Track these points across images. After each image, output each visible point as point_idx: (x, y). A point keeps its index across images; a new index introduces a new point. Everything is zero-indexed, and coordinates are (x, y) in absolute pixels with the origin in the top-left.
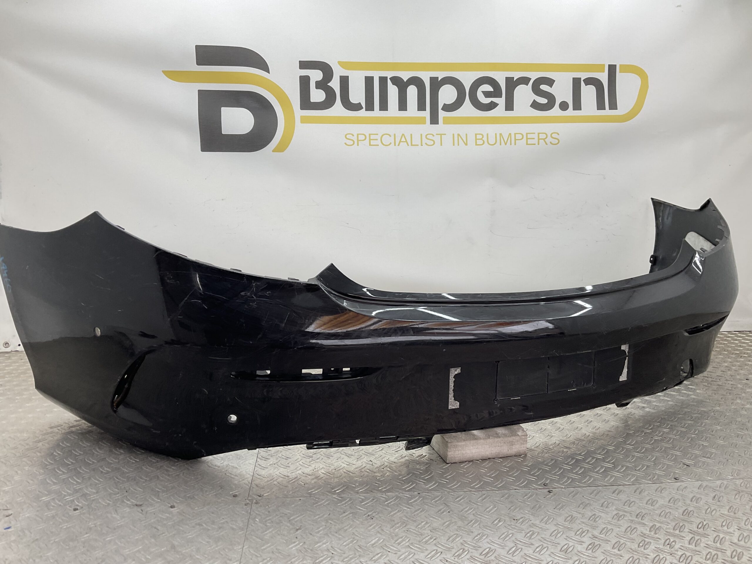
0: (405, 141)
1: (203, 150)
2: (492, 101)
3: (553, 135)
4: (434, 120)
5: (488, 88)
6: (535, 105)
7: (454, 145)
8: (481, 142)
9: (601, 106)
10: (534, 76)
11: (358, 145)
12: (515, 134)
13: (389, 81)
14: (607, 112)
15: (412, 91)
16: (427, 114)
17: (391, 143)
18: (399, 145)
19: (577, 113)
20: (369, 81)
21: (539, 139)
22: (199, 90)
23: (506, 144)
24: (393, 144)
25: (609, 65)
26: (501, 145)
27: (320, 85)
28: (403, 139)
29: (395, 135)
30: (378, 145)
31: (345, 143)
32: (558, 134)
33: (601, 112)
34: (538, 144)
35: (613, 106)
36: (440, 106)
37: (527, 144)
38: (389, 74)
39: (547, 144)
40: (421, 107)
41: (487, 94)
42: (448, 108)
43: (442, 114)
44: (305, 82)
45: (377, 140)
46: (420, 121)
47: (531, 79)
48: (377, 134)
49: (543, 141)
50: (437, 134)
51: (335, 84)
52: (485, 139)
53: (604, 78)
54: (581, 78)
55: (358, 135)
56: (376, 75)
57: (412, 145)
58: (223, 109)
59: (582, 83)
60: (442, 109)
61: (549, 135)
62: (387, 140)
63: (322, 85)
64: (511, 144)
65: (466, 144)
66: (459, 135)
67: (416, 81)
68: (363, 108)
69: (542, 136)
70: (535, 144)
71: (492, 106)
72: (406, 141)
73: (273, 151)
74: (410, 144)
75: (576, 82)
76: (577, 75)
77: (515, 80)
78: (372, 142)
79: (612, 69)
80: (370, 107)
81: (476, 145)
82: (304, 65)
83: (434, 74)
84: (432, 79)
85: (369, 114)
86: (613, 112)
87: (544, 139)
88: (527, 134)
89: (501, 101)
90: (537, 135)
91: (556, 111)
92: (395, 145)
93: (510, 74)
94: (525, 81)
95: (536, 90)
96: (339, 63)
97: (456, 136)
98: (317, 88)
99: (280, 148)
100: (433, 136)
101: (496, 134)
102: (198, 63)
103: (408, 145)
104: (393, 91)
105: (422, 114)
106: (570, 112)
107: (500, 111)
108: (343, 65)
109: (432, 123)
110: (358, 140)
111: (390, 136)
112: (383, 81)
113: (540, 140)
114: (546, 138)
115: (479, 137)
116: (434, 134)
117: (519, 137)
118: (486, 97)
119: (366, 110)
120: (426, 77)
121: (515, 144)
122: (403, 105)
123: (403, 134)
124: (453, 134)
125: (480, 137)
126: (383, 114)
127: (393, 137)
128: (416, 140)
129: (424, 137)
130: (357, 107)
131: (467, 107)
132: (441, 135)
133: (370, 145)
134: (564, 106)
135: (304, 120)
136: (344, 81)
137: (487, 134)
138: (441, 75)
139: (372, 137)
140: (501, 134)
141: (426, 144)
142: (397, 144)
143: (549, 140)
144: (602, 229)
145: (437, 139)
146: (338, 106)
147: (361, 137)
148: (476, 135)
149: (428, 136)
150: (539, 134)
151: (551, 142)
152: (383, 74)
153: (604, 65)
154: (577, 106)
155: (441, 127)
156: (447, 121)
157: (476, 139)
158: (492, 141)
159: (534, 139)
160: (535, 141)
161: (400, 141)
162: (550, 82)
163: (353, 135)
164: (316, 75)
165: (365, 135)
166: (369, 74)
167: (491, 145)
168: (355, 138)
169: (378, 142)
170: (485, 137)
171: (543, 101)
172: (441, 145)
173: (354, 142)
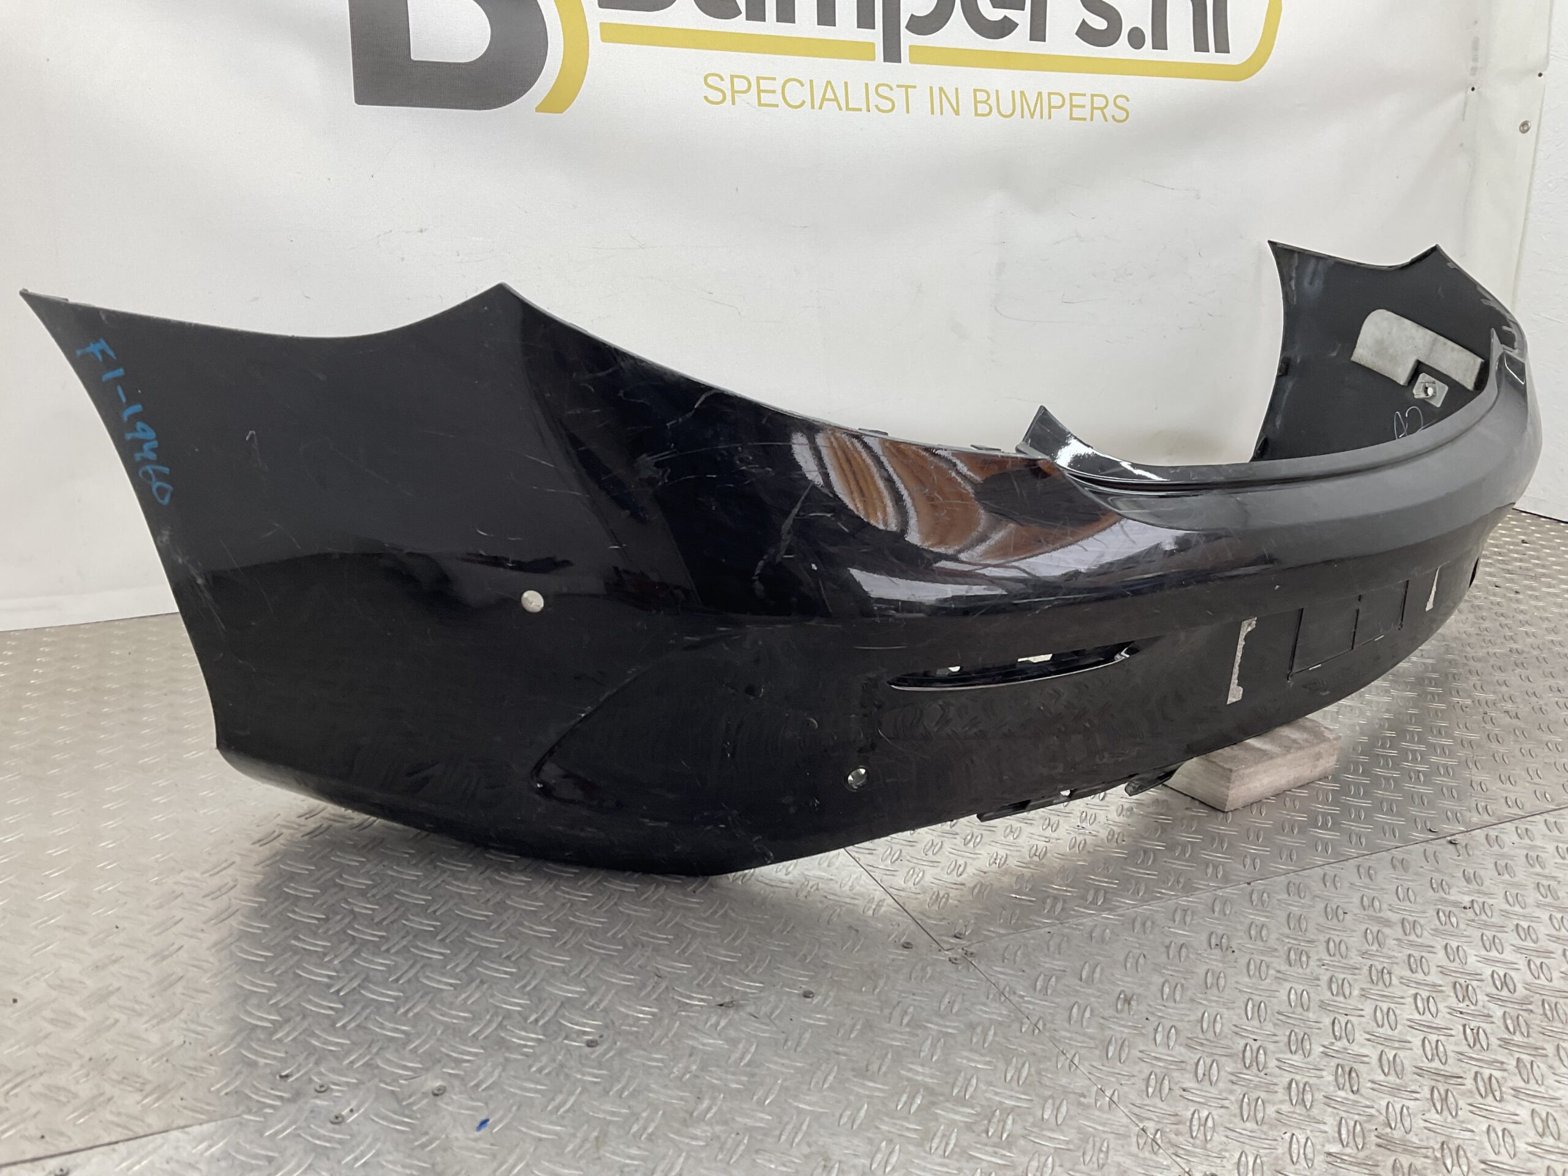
0: (833, 97)
1: (360, 100)
2: (1005, 17)
3: (1119, 101)
4: (892, 53)
6: (1085, 32)
7: (933, 113)
8: (986, 109)
9: (1201, 45)
11: (734, 103)
12: (1049, 94)
14: (1212, 57)
16: (875, 36)
17: (804, 102)
18: (821, 108)
19: (1160, 55)
21: (1093, 108)
23: (1032, 116)
24: (808, 104)
26: (1022, 117)
28: (829, 95)
29: (811, 81)
30: (777, 106)
31: (706, 98)
32: (1128, 100)
33: (1201, 58)
34: (1092, 120)
35: (1223, 46)
36: (904, 20)
37: (1072, 118)
39: (1106, 120)
40: (865, 20)
42: (918, 25)
43: (908, 38)
45: (774, 92)
46: (862, 52)
48: (774, 79)
49: (1099, 112)
50: (898, 86)
52: (993, 101)
55: (732, 77)
57: (848, 109)
60: (907, 27)
61: (1111, 100)
62: (796, 94)
64: (1042, 117)
65: (957, 113)
66: (941, 89)
68: (740, 13)
69: (1099, 102)
70: (1085, 119)
71: (1005, 28)
72: (836, 99)
73: (538, 110)
74: (843, 105)
78: (766, 98)
80: (756, 10)
81: (977, 114)
85: (755, 27)
86: (1221, 59)
87: (1102, 109)
88: (1071, 95)
89: (1023, 19)
90: (1089, 98)
91: (1121, 48)
92: (813, 107)
97: (936, 91)
99: (556, 103)
100: (891, 89)
101: (1013, 92)
103: (840, 109)
105: (866, 35)
106: (1149, 52)
107: (1019, 41)
109: (887, 58)
110: (734, 92)
111: (802, 85)
113: (1095, 111)
114: (1106, 106)
115: (981, 96)
116: (894, 86)
117: (1056, 101)
118: (994, 7)
119: (748, 18)
121: (1050, 118)
122: (826, 12)
123: (829, 83)
124: (931, 88)
125: (985, 96)
126: (785, 29)
127: (807, 86)
128: (857, 97)
129: (872, 90)
130: (728, 9)
131: (958, 26)
132: (907, 87)
133: (760, 104)
135: (610, 33)
137: (997, 92)
139: (764, 84)
140: (1022, 93)
141: (877, 107)
142: (817, 105)
143: (1111, 110)
144: (1190, 303)
145: (898, 96)
146: (685, 5)
147: (740, 85)
148: (975, 91)
149: (880, 89)
150: (1093, 96)
151: (1113, 117)
154: (1160, 39)
155: (906, 68)
156: (917, 56)
157: (976, 102)
158: (1006, 109)
159: (1084, 107)
160: (1085, 113)
161: (824, 99)
163: (722, 79)
165: (748, 80)
167: (1005, 116)
168: (726, 85)
169: (777, 98)
170: (993, 98)
171: (1099, 23)
172: (908, 112)
173: (724, 94)
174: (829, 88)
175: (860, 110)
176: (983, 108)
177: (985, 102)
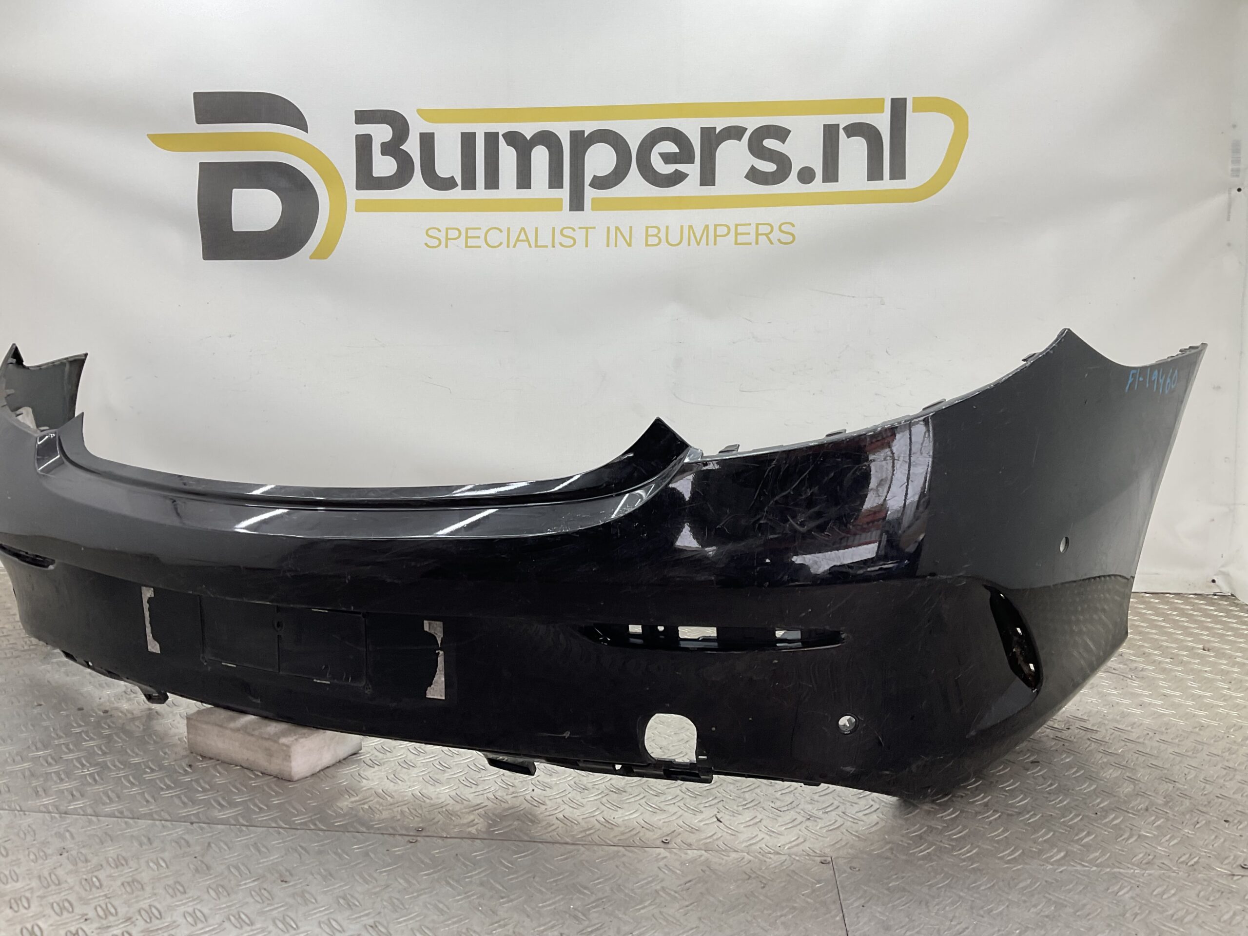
0: (525, 239)
1: (206, 257)
2: (676, 170)
3: (784, 228)
4: (577, 203)
5: (670, 147)
6: (754, 175)
7: (608, 246)
8: (656, 240)
9: (875, 173)
10: (752, 124)
11: (447, 247)
12: (716, 226)
13: (501, 140)
14: (887, 183)
15: (540, 156)
16: (564, 194)
17: (501, 243)
18: (514, 246)
19: (831, 187)
20: (468, 140)
21: (758, 234)
22: (201, 164)
23: (698, 244)
24: (505, 245)
25: (893, 100)
26: (689, 244)
27: (389, 149)
28: (523, 237)
29: (509, 229)
30: (480, 247)
31: (426, 244)
32: (793, 226)
33: (876, 185)
34: (757, 243)
35: (898, 172)
36: (588, 179)
37: (736, 243)
38: (502, 128)
39: (772, 243)
40: (555, 181)
41: (668, 158)
42: (600, 183)
43: (590, 193)
44: (364, 144)
45: (479, 237)
46: (554, 205)
47: (746, 129)
48: (480, 229)
49: (764, 237)
50: (580, 228)
51: (412, 147)
52: (662, 235)
53: (882, 122)
54: (838, 125)
55: (447, 229)
56: (480, 130)
57: (536, 246)
58: (235, 191)
59: (842, 133)
60: (590, 185)
61: (776, 228)
62: (495, 237)
63: (392, 148)
64: (707, 244)
65: (630, 245)
66: (617, 228)
67: (548, 139)
68: (457, 185)
69: (763, 229)
70: (750, 244)
71: (677, 178)
72: (528, 240)
73: (311, 258)
74: (533, 245)
75: (831, 134)
76: (831, 120)
77: (717, 132)
78: (471, 242)
79: (898, 107)
80: (469, 183)
81: (647, 245)
82: (363, 117)
83: (577, 126)
84: (573, 134)
85: (469, 194)
86: (898, 184)
87: (766, 235)
88: (737, 226)
89: (693, 170)
90: (754, 226)
91: (791, 185)
92: (508, 246)
93: (708, 123)
94: (735, 133)
95: (757, 148)
96: (420, 112)
97: (612, 230)
98: (384, 153)
99: (322, 253)
100: (574, 230)
101: (682, 227)
102: (199, 121)
103: (530, 246)
104: (508, 156)
105: (556, 193)
106: (818, 185)
107: (691, 186)
108: (426, 114)
109: (572, 208)
110: (447, 239)
111: (501, 231)
112: (491, 139)
113: (760, 237)
114: (772, 231)
115: (652, 231)
116: (576, 228)
117: (722, 231)
118: (666, 163)
119: (462, 189)
120: (563, 131)
121: (715, 244)
122: (524, 180)
123: (523, 229)
124: (608, 228)
125: (655, 231)
126: (492, 194)
127: (505, 233)
128: (545, 238)
129: (557, 232)
130: (448, 184)
131: (634, 181)
132: (587, 228)
133: (467, 246)
134: (806, 175)
135: (362, 206)
136: (427, 141)
137: (667, 227)
138: (588, 127)
139: (471, 233)
140: (690, 227)
141: (561, 244)
142: (511, 245)
143: (776, 235)
145: (580, 236)
146: (418, 183)
147: (453, 234)
148: (647, 228)
149: (564, 231)
150: (757, 225)
151: (779, 240)
152: (492, 128)
153: (883, 100)
154: (831, 173)
155: (588, 214)
156: (598, 205)
157: (647, 236)
158: (674, 238)
159: (749, 234)
160: (752, 238)
161: (518, 240)
162: (782, 134)
163: (439, 231)
164: (382, 133)
165: (458, 230)
166: (468, 128)
167: (672, 245)
168: (442, 236)
169: (481, 242)
170: (663, 230)
171: (769, 167)
172: (587, 246)
173: (440, 242)
175: (547, 246)
176: (653, 240)
177: (656, 236)
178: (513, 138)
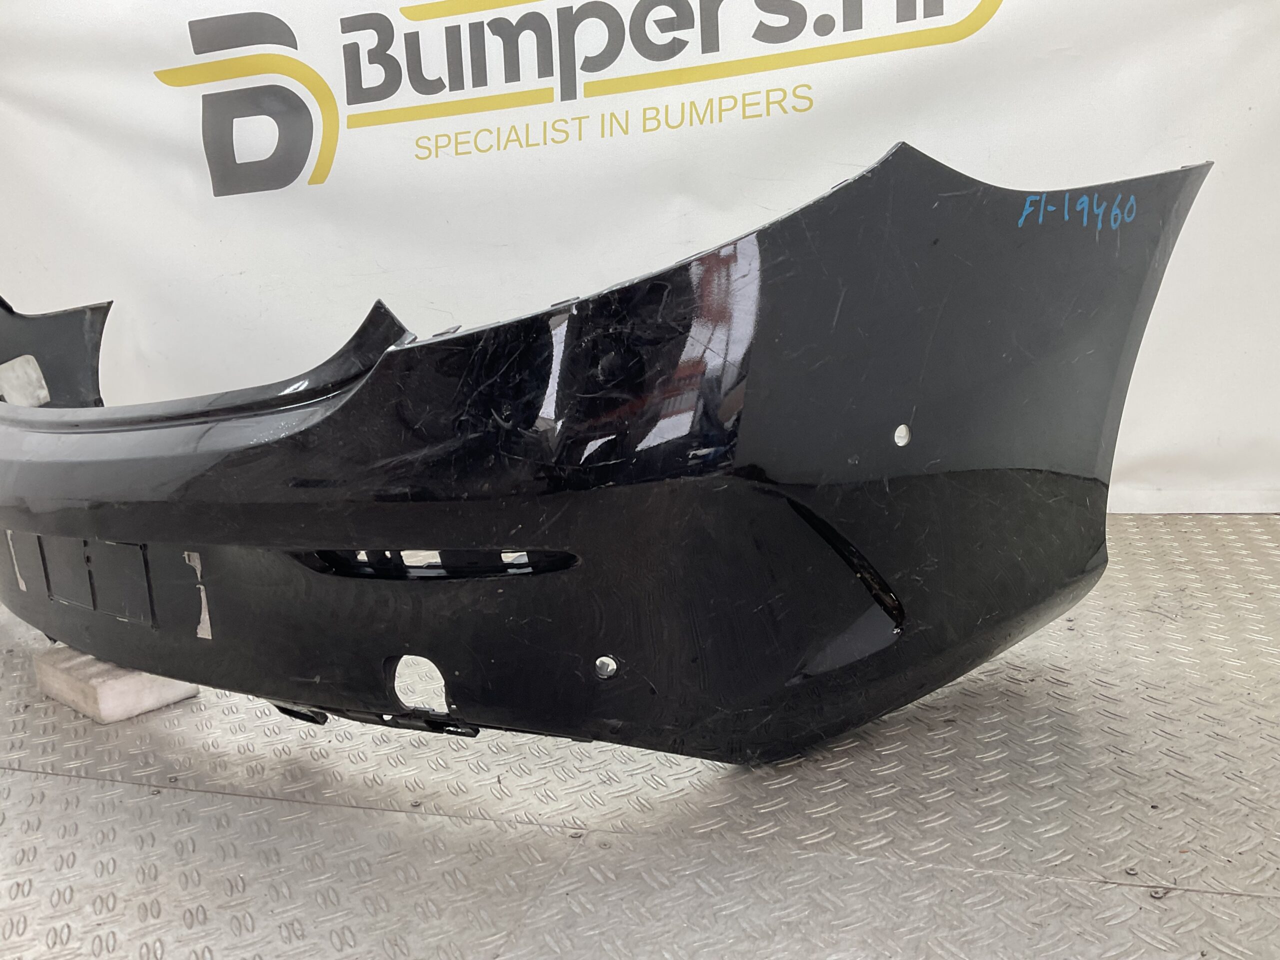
0: (516, 138)
1: (216, 193)
2: (674, 38)
3: (799, 92)
4: (569, 91)
5: (665, 12)
6: (763, 33)
7: (603, 136)
8: (655, 124)
9: (905, 12)
11: (437, 156)
12: (720, 99)
13: (486, 28)
14: (921, 23)
15: (528, 41)
16: (554, 82)
17: (492, 146)
18: (505, 149)
19: (854, 35)
20: (453, 33)
21: (768, 103)
22: (204, 96)
23: (701, 123)
24: (495, 147)
26: (691, 125)
27: (375, 56)
28: (513, 136)
29: (499, 129)
30: (470, 153)
31: (417, 156)
32: (810, 88)
33: (908, 27)
34: (768, 114)
35: (934, 8)
36: (579, 62)
37: (744, 117)
38: (486, 17)
39: (785, 112)
40: (545, 70)
41: (664, 25)
42: (592, 64)
43: (582, 77)
44: (351, 54)
45: (468, 142)
46: (543, 96)
48: (469, 132)
49: (777, 105)
50: (573, 119)
51: (398, 51)
52: (662, 117)
55: (437, 137)
56: (464, 22)
57: (528, 145)
58: (235, 121)
60: (582, 68)
61: (789, 91)
62: (485, 140)
63: (379, 55)
64: (712, 122)
65: (626, 133)
66: (612, 115)
67: (534, 21)
68: (445, 87)
69: (776, 96)
70: (761, 116)
71: (677, 46)
72: (518, 140)
73: (309, 183)
74: (524, 143)
78: (461, 149)
81: (645, 130)
82: (350, 25)
84: (561, 12)
85: (457, 95)
86: (935, 22)
87: (779, 103)
88: (744, 95)
89: (693, 36)
90: (764, 94)
91: (808, 38)
92: (499, 149)
96: (402, 10)
97: (607, 118)
98: (371, 61)
99: (318, 178)
100: (566, 122)
102: (197, 52)
103: (521, 146)
104: (494, 45)
105: (546, 82)
106: (838, 36)
107: (691, 55)
108: (410, 13)
109: (564, 98)
110: (437, 147)
111: (491, 133)
112: (476, 30)
113: (771, 106)
114: (785, 98)
115: (650, 114)
116: (569, 120)
117: (727, 103)
118: (662, 32)
119: (451, 90)
120: (550, 10)
121: (720, 121)
122: (512, 72)
123: (513, 127)
124: (603, 115)
125: (654, 113)
126: (479, 92)
127: (495, 134)
128: (536, 136)
129: (549, 127)
130: (436, 86)
131: (629, 57)
132: (580, 119)
133: (457, 153)
134: (824, 25)
135: (354, 122)
136: (412, 41)
137: (667, 107)
139: (461, 138)
140: (692, 103)
141: (553, 140)
142: (502, 147)
143: (790, 102)
145: (573, 127)
146: (406, 90)
147: (443, 141)
148: (645, 110)
149: (556, 125)
150: (768, 92)
151: (794, 108)
152: (476, 17)
154: (853, 19)
155: (580, 103)
156: (593, 90)
157: (645, 119)
158: (674, 120)
159: (758, 104)
160: (762, 109)
161: (508, 141)
163: (429, 139)
164: (368, 39)
165: (447, 136)
166: (452, 21)
167: (673, 127)
168: (431, 144)
169: (471, 147)
170: (662, 111)
171: (779, 21)
172: (580, 139)
173: (430, 151)
174: (513, 132)
175: (538, 144)
176: (651, 124)
177: (654, 118)
178: (500, 26)
